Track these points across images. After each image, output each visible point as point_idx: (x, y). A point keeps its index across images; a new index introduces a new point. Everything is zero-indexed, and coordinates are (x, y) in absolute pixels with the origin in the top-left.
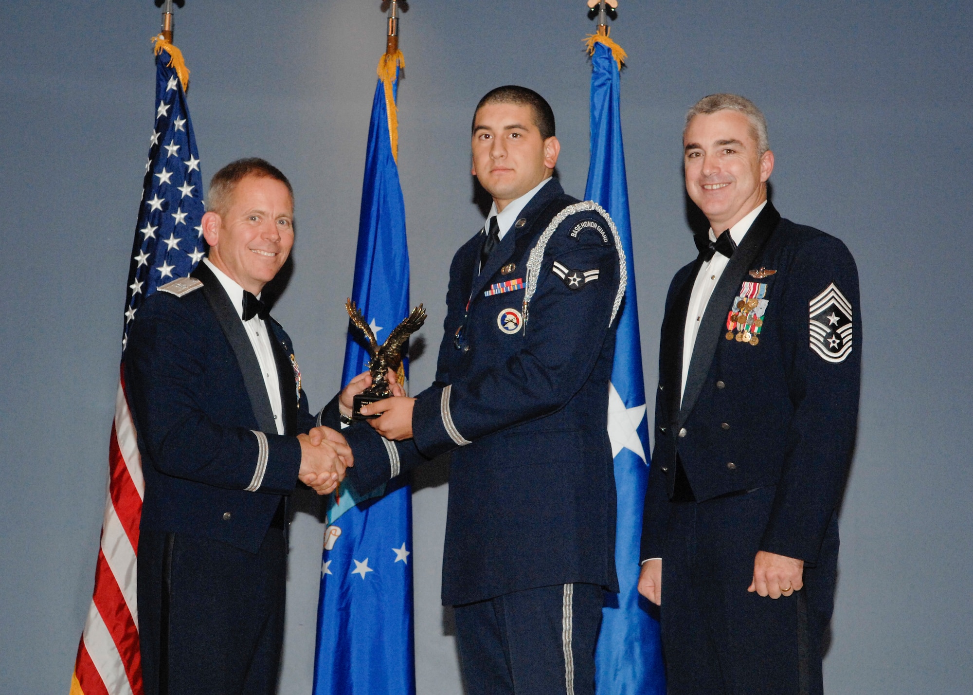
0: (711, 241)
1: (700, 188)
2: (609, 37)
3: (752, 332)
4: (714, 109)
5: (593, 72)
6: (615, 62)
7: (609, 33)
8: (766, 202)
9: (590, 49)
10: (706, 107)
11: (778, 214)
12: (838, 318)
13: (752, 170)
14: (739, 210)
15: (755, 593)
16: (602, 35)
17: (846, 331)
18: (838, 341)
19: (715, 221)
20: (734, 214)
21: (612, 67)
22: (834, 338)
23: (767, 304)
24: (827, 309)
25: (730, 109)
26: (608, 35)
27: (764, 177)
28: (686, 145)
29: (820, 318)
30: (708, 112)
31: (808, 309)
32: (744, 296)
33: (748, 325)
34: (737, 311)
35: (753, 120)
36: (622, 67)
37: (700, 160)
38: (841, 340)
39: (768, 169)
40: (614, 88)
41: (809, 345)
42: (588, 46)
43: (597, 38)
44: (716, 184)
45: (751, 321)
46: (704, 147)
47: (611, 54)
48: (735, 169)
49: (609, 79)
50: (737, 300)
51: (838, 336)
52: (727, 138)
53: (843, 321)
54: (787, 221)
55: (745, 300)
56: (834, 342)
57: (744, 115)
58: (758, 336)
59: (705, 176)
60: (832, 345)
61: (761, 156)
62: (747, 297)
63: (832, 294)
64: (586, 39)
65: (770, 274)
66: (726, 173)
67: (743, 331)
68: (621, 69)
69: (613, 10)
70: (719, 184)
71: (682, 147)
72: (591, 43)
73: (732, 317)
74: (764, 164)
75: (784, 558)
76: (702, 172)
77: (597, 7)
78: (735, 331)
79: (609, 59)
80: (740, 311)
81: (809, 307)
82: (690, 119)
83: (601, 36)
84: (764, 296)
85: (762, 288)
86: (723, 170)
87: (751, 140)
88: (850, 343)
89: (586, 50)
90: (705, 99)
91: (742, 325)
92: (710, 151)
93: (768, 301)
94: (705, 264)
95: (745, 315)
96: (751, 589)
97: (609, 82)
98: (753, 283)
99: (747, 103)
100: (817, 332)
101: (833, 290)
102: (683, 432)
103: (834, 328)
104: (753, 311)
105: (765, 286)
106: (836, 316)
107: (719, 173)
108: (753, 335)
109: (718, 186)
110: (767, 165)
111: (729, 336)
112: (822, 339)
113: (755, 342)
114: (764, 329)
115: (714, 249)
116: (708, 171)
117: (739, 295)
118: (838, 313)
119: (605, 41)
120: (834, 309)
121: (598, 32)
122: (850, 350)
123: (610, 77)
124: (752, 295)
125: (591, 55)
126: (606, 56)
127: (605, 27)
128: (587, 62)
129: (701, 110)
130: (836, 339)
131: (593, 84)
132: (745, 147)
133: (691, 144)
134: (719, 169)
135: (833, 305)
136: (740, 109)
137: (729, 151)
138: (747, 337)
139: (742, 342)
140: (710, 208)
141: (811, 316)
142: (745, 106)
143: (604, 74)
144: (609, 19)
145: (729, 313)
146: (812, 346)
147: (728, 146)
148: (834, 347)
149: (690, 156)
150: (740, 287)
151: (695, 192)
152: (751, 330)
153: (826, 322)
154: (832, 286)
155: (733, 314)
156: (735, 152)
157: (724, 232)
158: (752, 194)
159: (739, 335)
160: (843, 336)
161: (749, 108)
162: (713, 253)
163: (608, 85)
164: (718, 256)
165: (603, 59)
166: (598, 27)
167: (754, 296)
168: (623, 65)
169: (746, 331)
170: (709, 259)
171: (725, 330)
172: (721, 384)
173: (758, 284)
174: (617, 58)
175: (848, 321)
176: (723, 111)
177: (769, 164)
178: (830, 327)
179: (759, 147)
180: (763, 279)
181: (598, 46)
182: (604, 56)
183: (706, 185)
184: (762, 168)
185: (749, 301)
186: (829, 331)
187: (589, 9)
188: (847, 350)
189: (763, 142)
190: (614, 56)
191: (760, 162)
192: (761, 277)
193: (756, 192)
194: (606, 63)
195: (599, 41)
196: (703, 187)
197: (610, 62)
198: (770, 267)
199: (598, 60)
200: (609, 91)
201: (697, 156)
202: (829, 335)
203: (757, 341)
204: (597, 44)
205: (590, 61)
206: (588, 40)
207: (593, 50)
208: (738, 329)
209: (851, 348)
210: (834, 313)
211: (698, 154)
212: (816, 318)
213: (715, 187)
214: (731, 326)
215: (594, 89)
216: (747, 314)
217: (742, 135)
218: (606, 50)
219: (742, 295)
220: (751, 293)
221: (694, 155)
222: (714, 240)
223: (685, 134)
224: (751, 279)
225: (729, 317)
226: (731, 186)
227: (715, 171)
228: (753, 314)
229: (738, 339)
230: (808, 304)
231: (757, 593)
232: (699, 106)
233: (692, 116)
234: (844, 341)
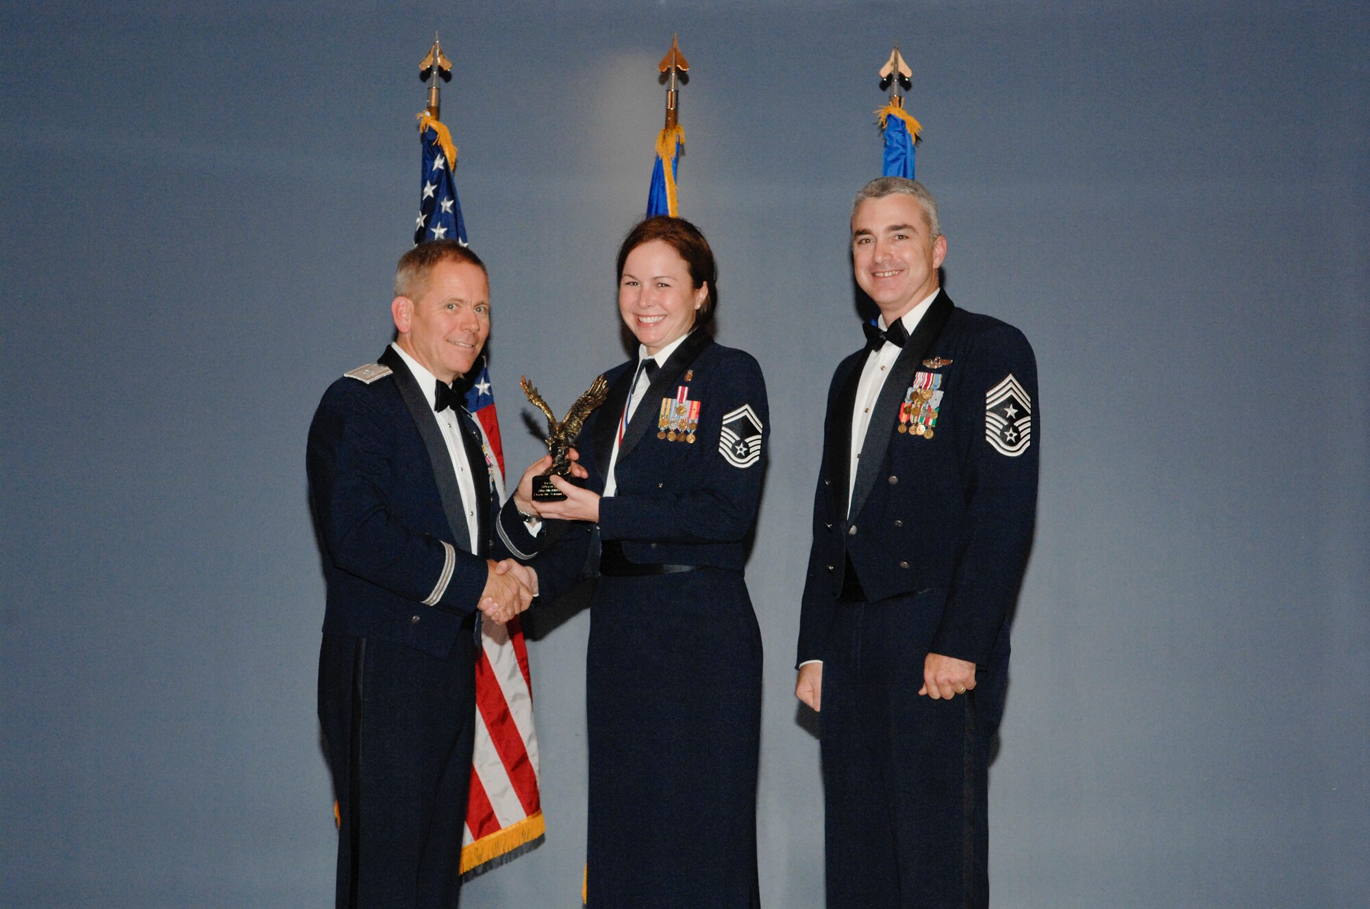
0: (881, 330)
1: (871, 276)
2: (903, 109)
3: (926, 424)
4: (884, 193)
5: (886, 145)
6: (910, 136)
7: (902, 104)
8: (938, 290)
9: (882, 122)
10: (876, 191)
11: (951, 303)
12: (1016, 411)
13: (925, 257)
14: (911, 298)
15: (927, 696)
16: (896, 106)
17: (1024, 424)
18: (1015, 434)
19: (887, 309)
20: (906, 300)
21: (906, 141)
22: (1011, 431)
23: (942, 396)
24: (1005, 400)
25: (902, 193)
26: (902, 107)
27: (937, 263)
28: (855, 231)
29: (999, 410)
30: (878, 195)
31: (985, 401)
32: (918, 387)
33: (922, 418)
34: (910, 403)
35: (925, 204)
36: (916, 140)
37: (870, 246)
38: (1019, 433)
39: (940, 254)
40: (909, 164)
41: (985, 438)
42: (880, 118)
43: (891, 110)
44: (889, 272)
45: (926, 413)
46: (875, 233)
47: (905, 127)
48: (907, 255)
49: (903, 154)
50: (910, 391)
51: (1016, 430)
52: (899, 223)
53: (1021, 413)
54: (960, 310)
55: (919, 391)
56: (1011, 435)
57: (915, 198)
58: (932, 428)
59: (876, 264)
60: (1009, 438)
61: (934, 241)
62: (920, 387)
63: (1011, 385)
64: (879, 111)
65: (944, 364)
66: (899, 260)
67: (917, 424)
68: (915, 144)
69: (907, 79)
70: (892, 271)
71: (850, 234)
72: (883, 115)
73: (905, 409)
74: (936, 249)
75: (955, 661)
76: (874, 257)
77: (890, 77)
78: (908, 424)
79: (903, 132)
80: (913, 403)
81: (985, 398)
82: (858, 204)
83: (894, 108)
84: (938, 387)
85: (937, 379)
86: (895, 257)
87: (923, 225)
88: (1028, 437)
89: (878, 123)
90: (874, 183)
91: (916, 417)
92: (881, 239)
93: (943, 392)
94: (873, 353)
95: (919, 406)
96: (923, 692)
97: (903, 157)
98: (927, 374)
99: (918, 186)
100: (994, 424)
101: (1011, 381)
102: (853, 530)
103: (1011, 420)
104: (927, 403)
105: (940, 376)
106: (1014, 408)
107: (891, 262)
108: (927, 428)
109: (890, 274)
110: (939, 251)
111: (902, 429)
112: (998, 432)
113: (930, 435)
114: (938, 422)
115: (884, 338)
116: (880, 258)
117: (912, 386)
118: (1016, 405)
119: (898, 113)
120: (1011, 401)
121: (891, 103)
122: (1028, 444)
123: (904, 151)
124: (926, 386)
125: (884, 128)
126: (900, 129)
127: (898, 98)
128: (879, 135)
129: (871, 194)
130: (1014, 432)
131: (886, 159)
132: (917, 233)
133: (860, 230)
134: (891, 255)
135: (1011, 397)
136: (911, 192)
137: (901, 237)
138: (921, 430)
139: (916, 436)
140: (882, 296)
141: (988, 407)
142: (916, 190)
143: (898, 148)
144: (902, 90)
145: (902, 405)
146: (988, 439)
147: (899, 231)
148: (1011, 440)
149: (860, 243)
150: (913, 378)
151: (864, 279)
152: (925, 423)
153: (1003, 415)
154: (1010, 377)
155: (906, 406)
156: (907, 238)
157: (896, 321)
158: (925, 282)
159: (913, 427)
160: (1020, 429)
161: (920, 191)
162: (883, 343)
163: (902, 161)
164: (888, 345)
165: (897, 133)
166: (891, 98)
167: (928, 387)
168: (917, 138)
169: (920, 424)
170: (878, 348)
171: (897, 422)
172: (894, 479)
173: (932, 374)
174: (911, 131)
175: (1026, 414)
176: (893, 195)
177: (942, 250)
178: (1007, 420)
179: (932, 232)
180: (938, 369)
181: (891, 118)
182: (898, 129)
183: (877, 272)
184: (934, 254)
185: (922, 392)
186: (1006, 423)
187: (881, 80)
188: (1025, 444)
189: (935, 226)
190: (908, 129)
191: (933, 248)
192: (936, 367)
193: (929, 279)
194: (899, 137)
195: (892, 113)
196: (874, 275)
197: (904, 136)
198: (944, 356)
199: (891, 133)
200: (902, 168)
201: (866, 242)
202: (1006, 428)
203: (932, 434)
204: (890, 116)
205: (882, 134)
206: (880, 113)
207: (886, 122)
208: (912, 421)
209: (1029, 442)
210: (1011, 405)
211: (867, 241)
212: (993, 410)
213: (887, 274)
214: (904, 418)
215: (887, 165)
216: (921, 405)
217: (915, 221)
218: (900, 123)
219: (916, 386)
220: (925, 383)
221: (864, 242)
222: (885, 330)
223: (853, 219)
224: (924, 369)
225: (902, 409)
226: (903, 274)
227: (887, 258)
228: (927, 405)
229: (912, 433)
230: (985, 395)
231: (929, 696)
232: (869, 190)
233: (861, 200)
234: (1022, 435)
